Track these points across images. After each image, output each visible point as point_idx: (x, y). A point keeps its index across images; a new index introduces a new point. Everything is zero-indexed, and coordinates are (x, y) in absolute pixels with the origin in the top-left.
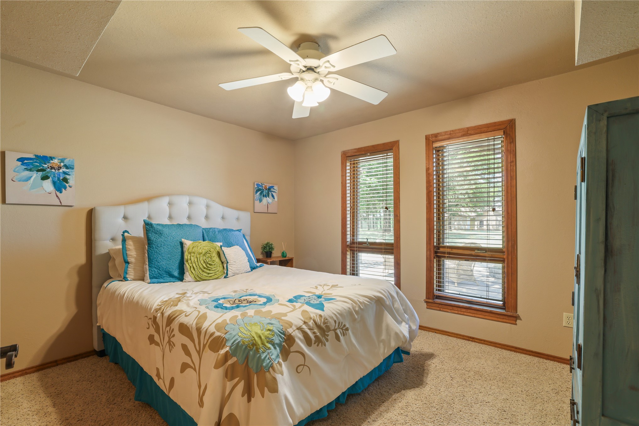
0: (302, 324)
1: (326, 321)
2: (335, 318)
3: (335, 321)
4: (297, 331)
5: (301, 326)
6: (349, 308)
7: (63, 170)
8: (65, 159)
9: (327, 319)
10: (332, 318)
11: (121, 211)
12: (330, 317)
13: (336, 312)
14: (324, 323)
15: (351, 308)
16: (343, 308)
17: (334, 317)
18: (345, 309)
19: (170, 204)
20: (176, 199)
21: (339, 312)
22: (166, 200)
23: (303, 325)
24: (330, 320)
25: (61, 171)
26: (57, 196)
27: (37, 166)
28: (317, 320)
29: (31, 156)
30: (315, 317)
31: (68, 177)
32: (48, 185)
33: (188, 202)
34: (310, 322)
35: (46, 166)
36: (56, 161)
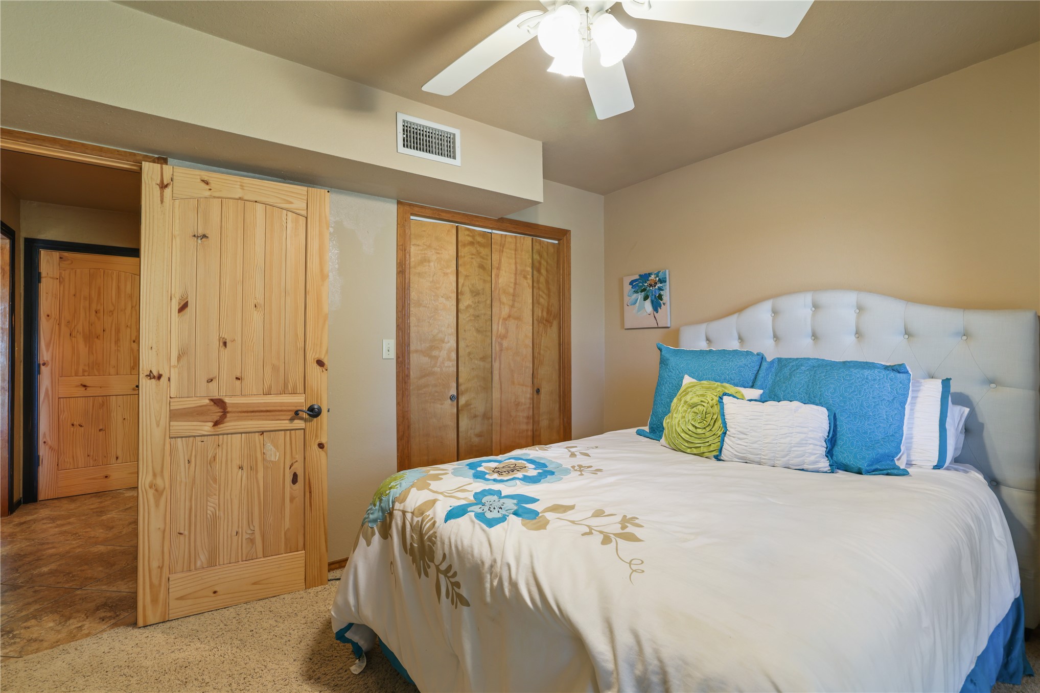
0: (410, 511)
1: (433, 538)
2: (447, 552)
3: (444, 555)
4: (400, 513)
5: (408, 512)
6: (483, 563)
7: (659, 285)
8: (659, 272)
9: (436, 538)
10: (443, 543)
11: (702, 328)
12: (441, 538)
13: (456, 541)
14: (430, 539)
15: (487, 565)
16: (472, 547)
17: (446, 546)
18: (473, 555)
19: (775, 312)
20: (784, 303)
21: (460, 548)
22: (767, 306)
23: (411, 514)
24: (439, 543)
25: (657, 287)
26: (655, 317)
27: (641, 286)
28: (425, 525)
29: (637, 277)
30: (429, 518)
31: (662, 292)
32: (648, 305)
33: (812, 306)
34: (417, 517)
35: (646, 284)
36: (653, 277)
